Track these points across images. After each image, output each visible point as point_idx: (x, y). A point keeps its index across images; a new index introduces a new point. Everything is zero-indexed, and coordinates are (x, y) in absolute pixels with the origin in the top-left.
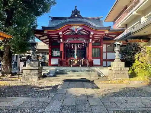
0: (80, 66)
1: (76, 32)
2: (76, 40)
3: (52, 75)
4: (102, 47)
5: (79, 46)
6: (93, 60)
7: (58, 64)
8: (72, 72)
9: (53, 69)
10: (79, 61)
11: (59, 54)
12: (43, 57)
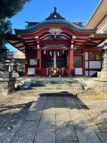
0: (60, 76)
1: (55, 37)
2: (55, 46)
3: (27, 87)
4: (84, 54)
5: (58, 53)
6: (74, 70)
7: (34, 74)
8: (51, 83)
9: (29, 80)
10: (59, 70)
11: (36, 63)
12: (22, 67)
